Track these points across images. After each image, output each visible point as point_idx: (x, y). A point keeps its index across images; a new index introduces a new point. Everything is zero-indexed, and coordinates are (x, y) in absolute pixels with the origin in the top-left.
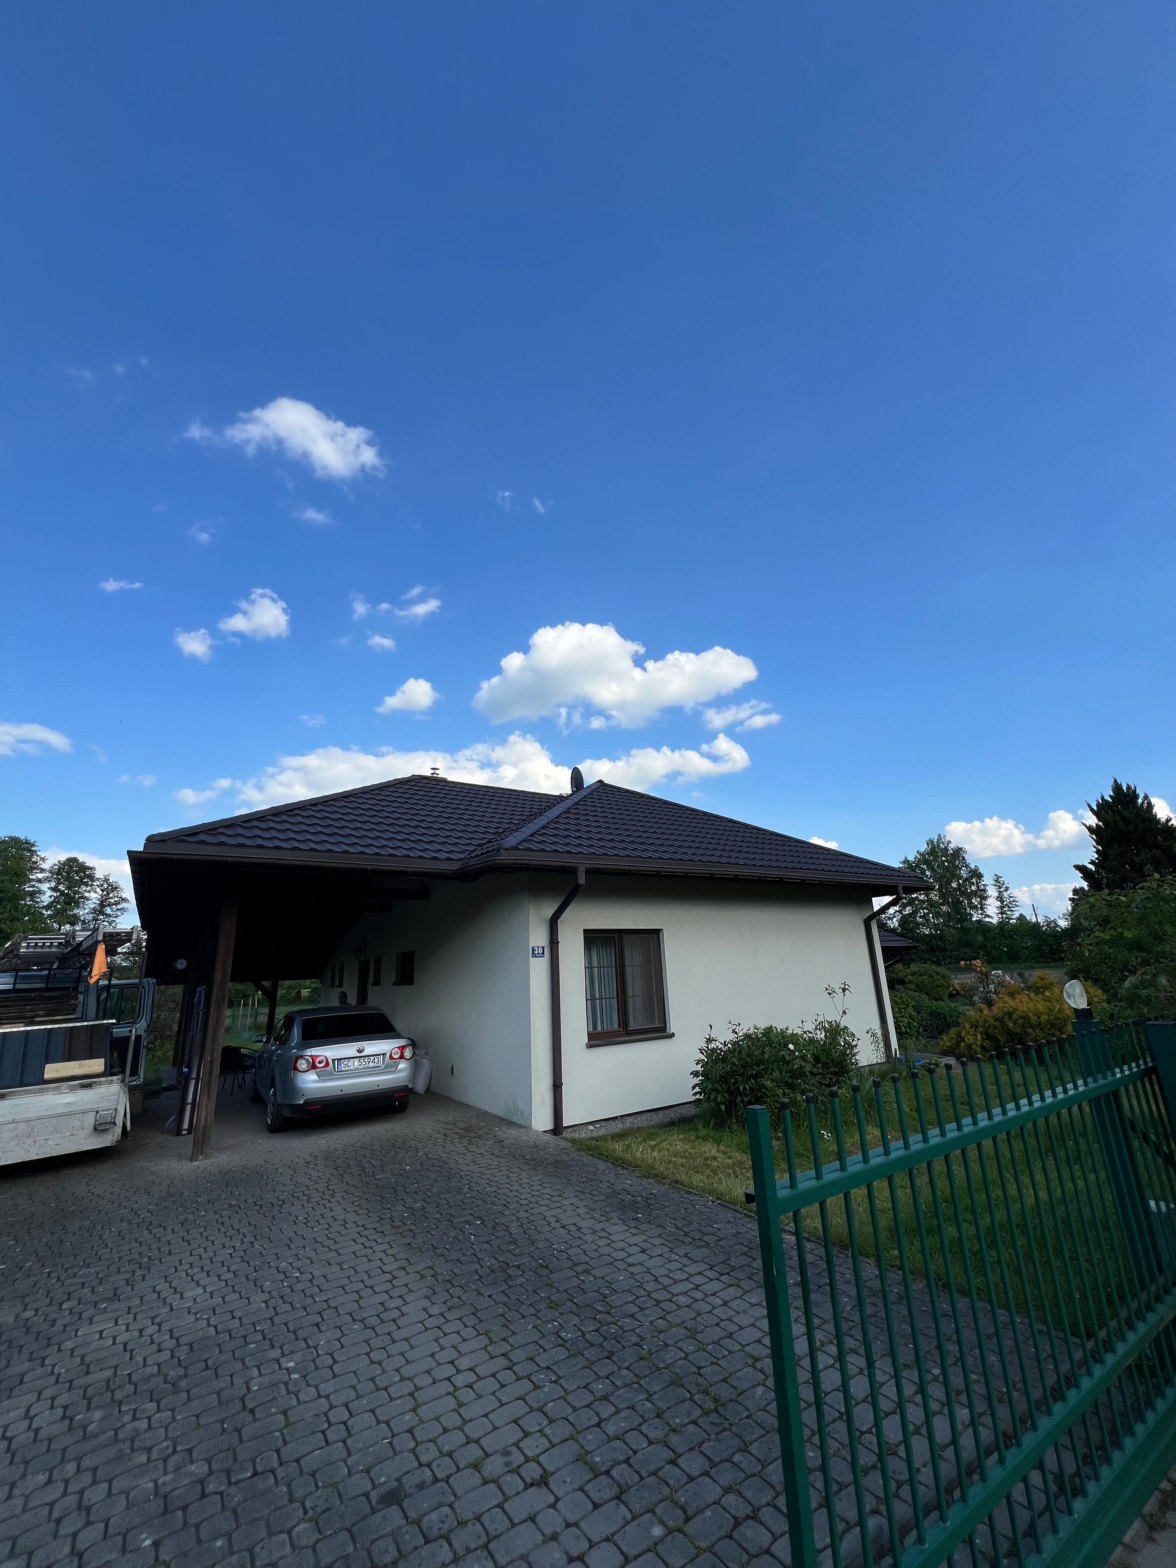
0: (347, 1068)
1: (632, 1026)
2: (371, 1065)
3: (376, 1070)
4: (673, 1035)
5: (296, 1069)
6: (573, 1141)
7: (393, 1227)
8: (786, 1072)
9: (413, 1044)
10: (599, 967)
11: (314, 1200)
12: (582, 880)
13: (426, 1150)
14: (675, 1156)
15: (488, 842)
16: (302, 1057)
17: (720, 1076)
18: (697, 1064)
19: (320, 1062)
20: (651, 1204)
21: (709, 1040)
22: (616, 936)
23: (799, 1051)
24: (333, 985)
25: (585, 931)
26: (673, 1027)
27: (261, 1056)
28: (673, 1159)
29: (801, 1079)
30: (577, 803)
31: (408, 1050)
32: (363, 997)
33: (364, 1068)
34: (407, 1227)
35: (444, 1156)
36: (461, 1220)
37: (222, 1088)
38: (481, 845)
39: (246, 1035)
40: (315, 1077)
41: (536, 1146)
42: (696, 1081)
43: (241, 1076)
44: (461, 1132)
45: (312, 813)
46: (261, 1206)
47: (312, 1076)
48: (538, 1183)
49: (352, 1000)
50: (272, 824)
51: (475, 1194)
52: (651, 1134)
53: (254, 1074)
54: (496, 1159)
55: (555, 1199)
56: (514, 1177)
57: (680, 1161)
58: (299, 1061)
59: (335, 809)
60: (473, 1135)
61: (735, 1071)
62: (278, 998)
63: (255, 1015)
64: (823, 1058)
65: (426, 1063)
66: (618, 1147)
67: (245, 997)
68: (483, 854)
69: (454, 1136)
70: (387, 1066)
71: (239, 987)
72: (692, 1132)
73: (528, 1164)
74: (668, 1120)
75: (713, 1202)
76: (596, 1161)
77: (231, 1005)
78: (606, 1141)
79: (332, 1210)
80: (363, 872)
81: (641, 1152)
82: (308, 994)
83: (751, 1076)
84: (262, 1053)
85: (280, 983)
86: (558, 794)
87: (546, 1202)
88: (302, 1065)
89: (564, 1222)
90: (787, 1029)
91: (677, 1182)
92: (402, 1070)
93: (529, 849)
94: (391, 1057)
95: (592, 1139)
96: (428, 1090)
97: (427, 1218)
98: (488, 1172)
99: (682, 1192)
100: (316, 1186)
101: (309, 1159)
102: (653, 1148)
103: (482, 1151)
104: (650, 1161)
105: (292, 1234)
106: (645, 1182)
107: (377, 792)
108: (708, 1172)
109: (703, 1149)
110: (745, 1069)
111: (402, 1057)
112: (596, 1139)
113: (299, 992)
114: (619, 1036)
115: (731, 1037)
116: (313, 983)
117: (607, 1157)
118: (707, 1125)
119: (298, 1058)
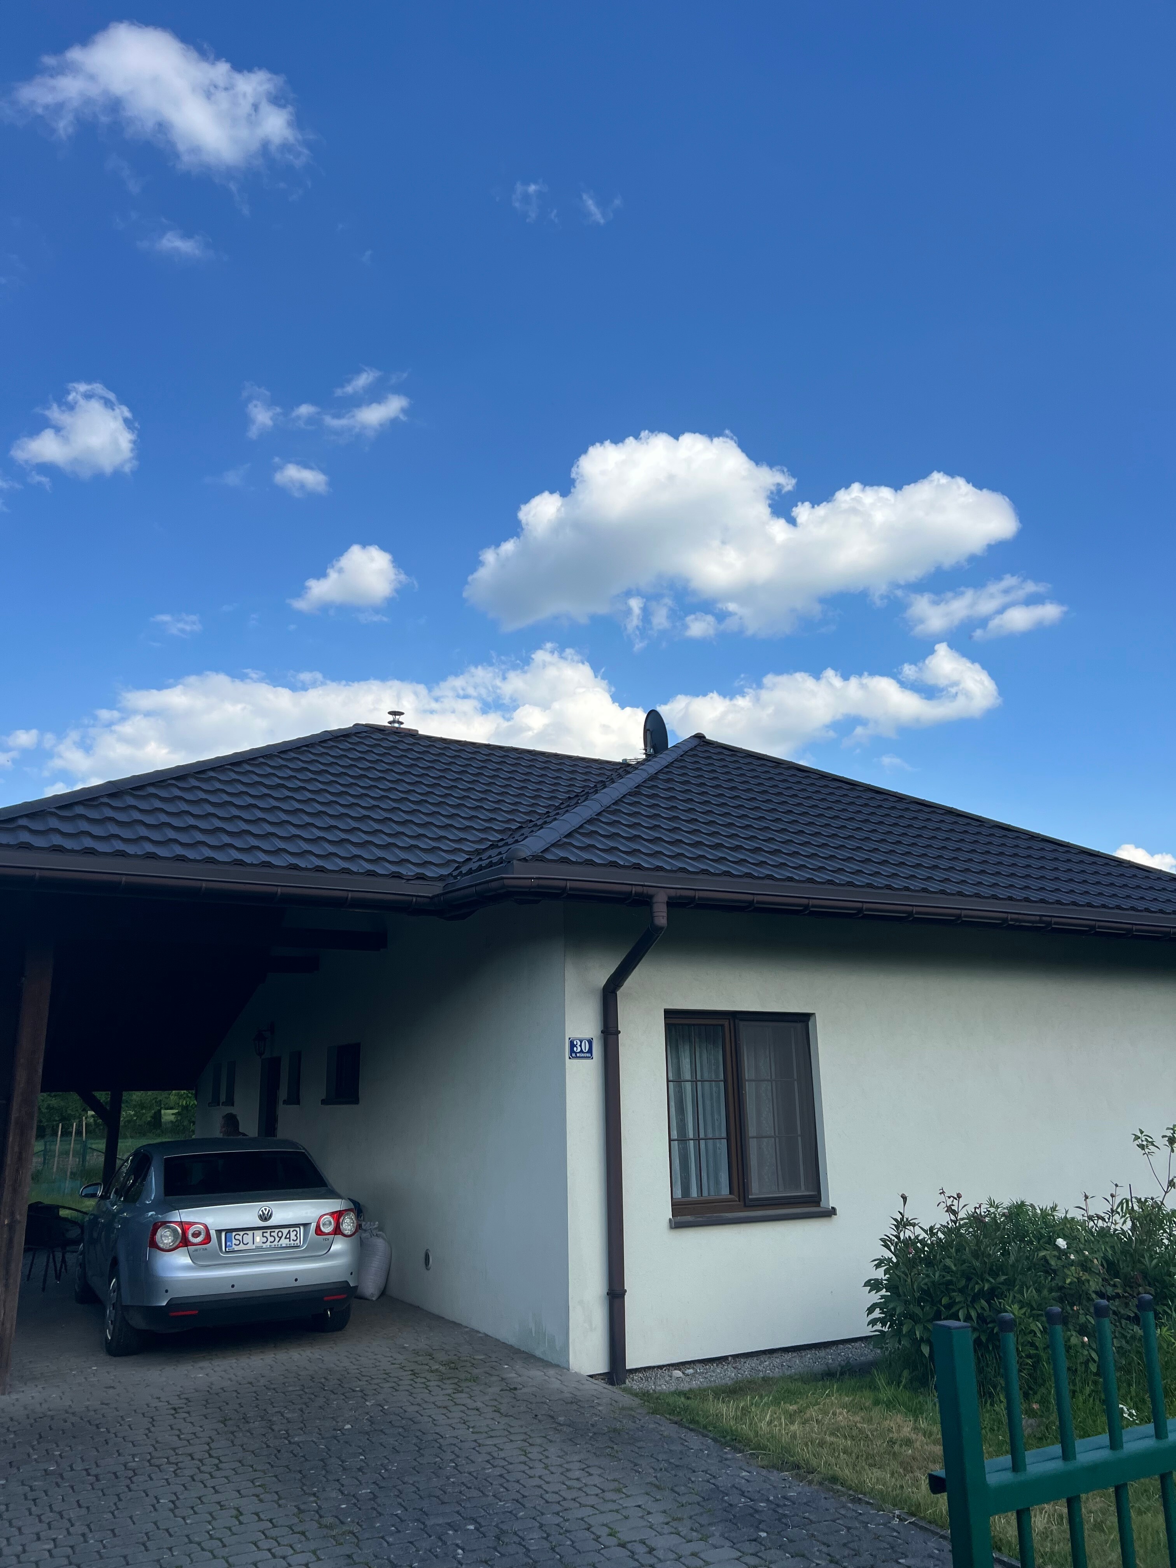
0: (242, 1247)
1: (756, 1191)
2: (284, 1242)
3: (292, 1254)
4: (832, 1212)
5: (154, 1245)
6: (645, 1396)
7: (321, 1526)
8: (1051, 1290)
9: (358, 1209)
10: (694, 1081)
11: (188, 1472)
12: (661, 917)
13: (380, 1397)
14: (832, 1434)
15: (492, 846)
16: (164, 1224)
17: (921, 1289)
18: (878, 1266)
19: (197, 1235)
20: (785, 1515)
21: (902, 1224)
22: (726, 1023)
23: (1078, 1252)
24: (216, 1102)
25: (668, 1013)
26: (834, 1195)
27: (95, 1220)
28: (828, 1438)
29: (1080, 1304)
30: (653, 777)
31: (347, 1220)
32: (269, 1124)
33: (271, 1248)
34: (345, 1528)
35: (411, 1409)
36: (441, 1521)
37: (28, 1277)
38: (478, 852)
39: (68, 1184)
40: (187, 1260)
41: (574, 1401)
42: (875, 1297)
43: (59, 1255)
44: (442, 1368)
45: (178, 793)
46: (96, 1476)
47: (182, 1259)
48: (578, 1465)
49: (250, 1126)
50: (109, 813)
51: (465, 1478)
52: (788, 1391)
53: (82, 1253)
54: (504, 1420)
55: (609, 1495)
56: (534, 1452)
57: (841, 1442)
58: (160, 1232)
59: (218, 786)
60: (463, 1376)
61: (950, 1282)
62: (122, 1124)
63: (83, 1154)
64: (1125, 1268)
65: (380, 1244)
66: (727, 1410)
67: (66, 1119)
68: (480, 868)
69: (429, 1376)
70: (312, 1247)
71: (54, 1102)
72: (867, 1393)
73: (559, 1431)
74: (818, 1367)
75: (902, 1520)
76: (683, 1433)
77: (41, 1134)
78: (704, 1399)
79: (216, 1492)
80: (268, 898)
81: (770, 1423)
82: (172, 1118)
83: (981, 1294)
84: (96, 1217)
85: (125, 1095)
86: (619, 760)
87: (592, 1500)
88: (165, 1238)
89: (624, 1537)
90: (1054, 1209)
91: (834, 1479)
92: (336, 1255)
93: (565, 861)
94: (318, 1231)
95: (680, 1393)
96: (383, 1293)
97: (380, 1514)
98: (489, 1442)
99: (843, 1499)
100: (190, 1450)
101: (176, 1402)
102: (791, 1418)
103: (479, 1404)
104: (785, 1439)
105: (150, 1527)
106: (775, 1476)
107: (293, 755)
108: (894, 1465)
109: (886, 1423)
110: (969, 1279)
111: (337, 1231)
112: (686, 1395)
113: (158, 1116)
114: (731, 1209)
115: (945, 1219)
116: (180, 1097)
117: (705, 1427)
118: (894, 1380)
119: (157, 1226)
